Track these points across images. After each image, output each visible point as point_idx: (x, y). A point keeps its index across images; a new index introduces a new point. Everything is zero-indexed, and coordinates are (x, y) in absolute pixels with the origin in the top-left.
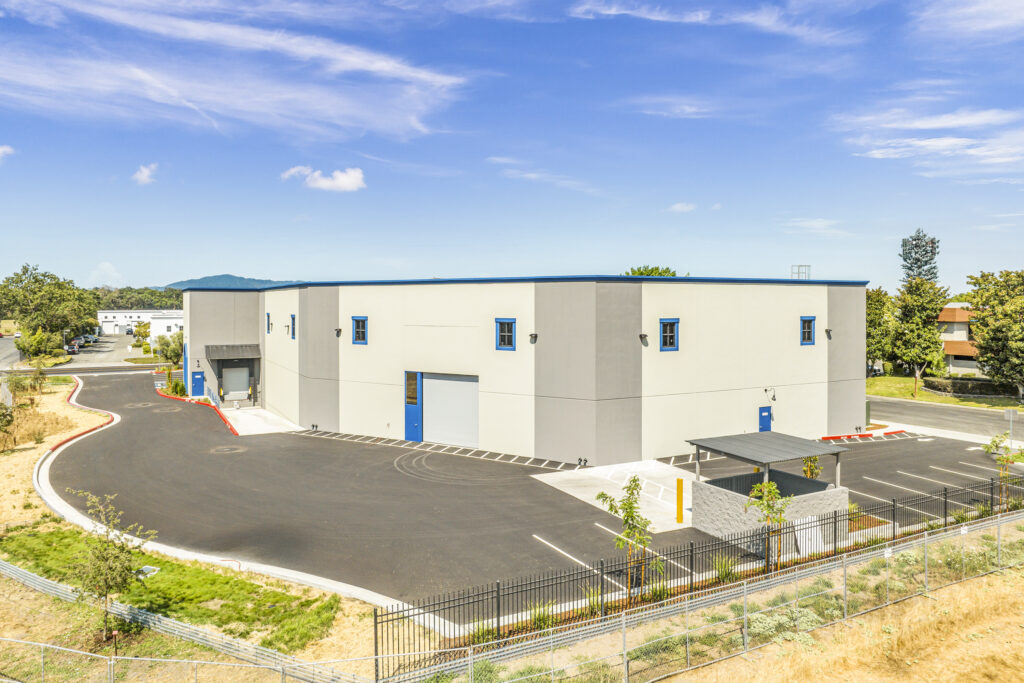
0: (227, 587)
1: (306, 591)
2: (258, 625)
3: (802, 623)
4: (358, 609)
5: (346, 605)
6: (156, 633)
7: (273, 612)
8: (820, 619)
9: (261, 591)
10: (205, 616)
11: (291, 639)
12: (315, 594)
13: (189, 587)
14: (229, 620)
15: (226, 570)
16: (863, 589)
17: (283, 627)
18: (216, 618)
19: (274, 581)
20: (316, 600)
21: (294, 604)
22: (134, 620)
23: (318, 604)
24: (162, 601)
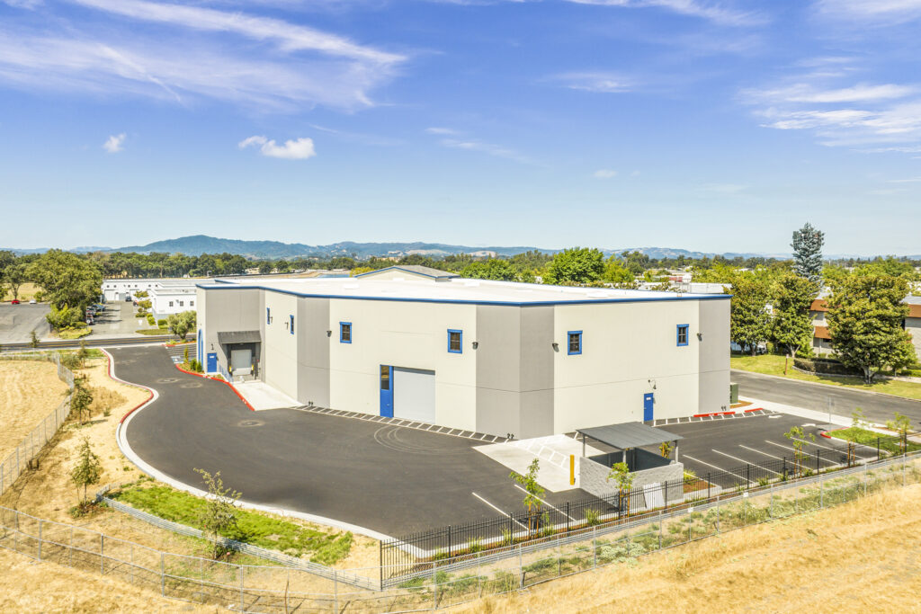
0: (279, 527)
1: (330, 530)
2: (304, 550)
3: (633, 552)
4: (364, 541)
5: (356, 539)
6: (244, 555)
7: (311, 542)
8: (645, 550)
9: (301, 529)
10: (271, 545)
11: (327, 559)
12: (335, 532)
13: (255, 527)
14: (286, 548)
15: (275, 516)
16: (678, 532)
17: (320, 551)
18: (278, 546)
19: (308, 523)
20: (337, 535)
21: (324, 538)
22: (229, 546)
23: (339, 537)
24: (240, 535)
